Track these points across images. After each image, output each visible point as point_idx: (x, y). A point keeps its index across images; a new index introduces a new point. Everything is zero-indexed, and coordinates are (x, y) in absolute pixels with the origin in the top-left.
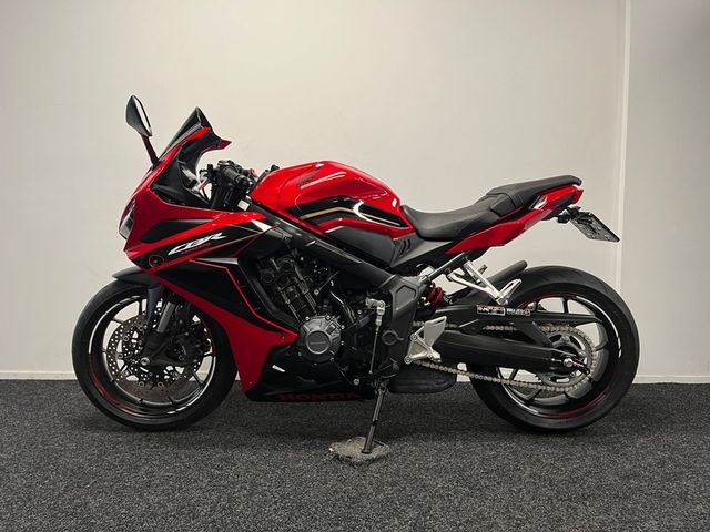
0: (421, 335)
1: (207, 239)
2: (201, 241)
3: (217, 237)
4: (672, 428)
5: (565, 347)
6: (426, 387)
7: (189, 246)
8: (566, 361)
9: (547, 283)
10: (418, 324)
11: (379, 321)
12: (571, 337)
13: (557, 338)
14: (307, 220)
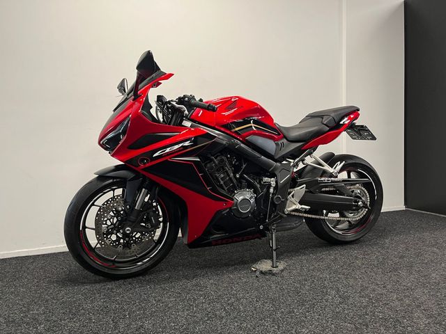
0: (293, 196)
1: (181, 145)
2: (176, 147)
3: (187, 144)
7: (168, 150)
8: (359, 203)
10: (291, 190)
11: (272, 190)
14: (236, 132)
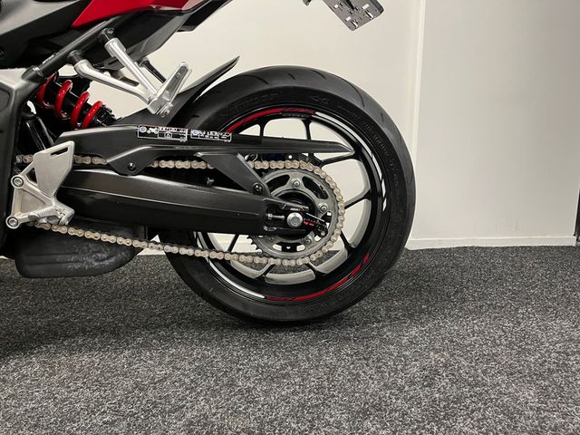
0: (32, 176)
4: (461, 309)
5: (294, 196)
6: (77, 266)
8: (291, 216)
9: (266, 87)
12: (304, 179)
13: (283, 180)
